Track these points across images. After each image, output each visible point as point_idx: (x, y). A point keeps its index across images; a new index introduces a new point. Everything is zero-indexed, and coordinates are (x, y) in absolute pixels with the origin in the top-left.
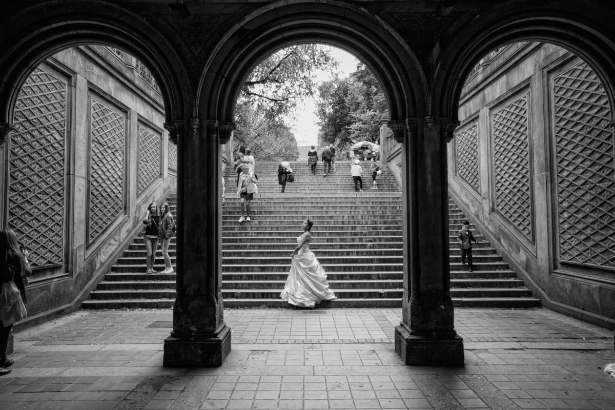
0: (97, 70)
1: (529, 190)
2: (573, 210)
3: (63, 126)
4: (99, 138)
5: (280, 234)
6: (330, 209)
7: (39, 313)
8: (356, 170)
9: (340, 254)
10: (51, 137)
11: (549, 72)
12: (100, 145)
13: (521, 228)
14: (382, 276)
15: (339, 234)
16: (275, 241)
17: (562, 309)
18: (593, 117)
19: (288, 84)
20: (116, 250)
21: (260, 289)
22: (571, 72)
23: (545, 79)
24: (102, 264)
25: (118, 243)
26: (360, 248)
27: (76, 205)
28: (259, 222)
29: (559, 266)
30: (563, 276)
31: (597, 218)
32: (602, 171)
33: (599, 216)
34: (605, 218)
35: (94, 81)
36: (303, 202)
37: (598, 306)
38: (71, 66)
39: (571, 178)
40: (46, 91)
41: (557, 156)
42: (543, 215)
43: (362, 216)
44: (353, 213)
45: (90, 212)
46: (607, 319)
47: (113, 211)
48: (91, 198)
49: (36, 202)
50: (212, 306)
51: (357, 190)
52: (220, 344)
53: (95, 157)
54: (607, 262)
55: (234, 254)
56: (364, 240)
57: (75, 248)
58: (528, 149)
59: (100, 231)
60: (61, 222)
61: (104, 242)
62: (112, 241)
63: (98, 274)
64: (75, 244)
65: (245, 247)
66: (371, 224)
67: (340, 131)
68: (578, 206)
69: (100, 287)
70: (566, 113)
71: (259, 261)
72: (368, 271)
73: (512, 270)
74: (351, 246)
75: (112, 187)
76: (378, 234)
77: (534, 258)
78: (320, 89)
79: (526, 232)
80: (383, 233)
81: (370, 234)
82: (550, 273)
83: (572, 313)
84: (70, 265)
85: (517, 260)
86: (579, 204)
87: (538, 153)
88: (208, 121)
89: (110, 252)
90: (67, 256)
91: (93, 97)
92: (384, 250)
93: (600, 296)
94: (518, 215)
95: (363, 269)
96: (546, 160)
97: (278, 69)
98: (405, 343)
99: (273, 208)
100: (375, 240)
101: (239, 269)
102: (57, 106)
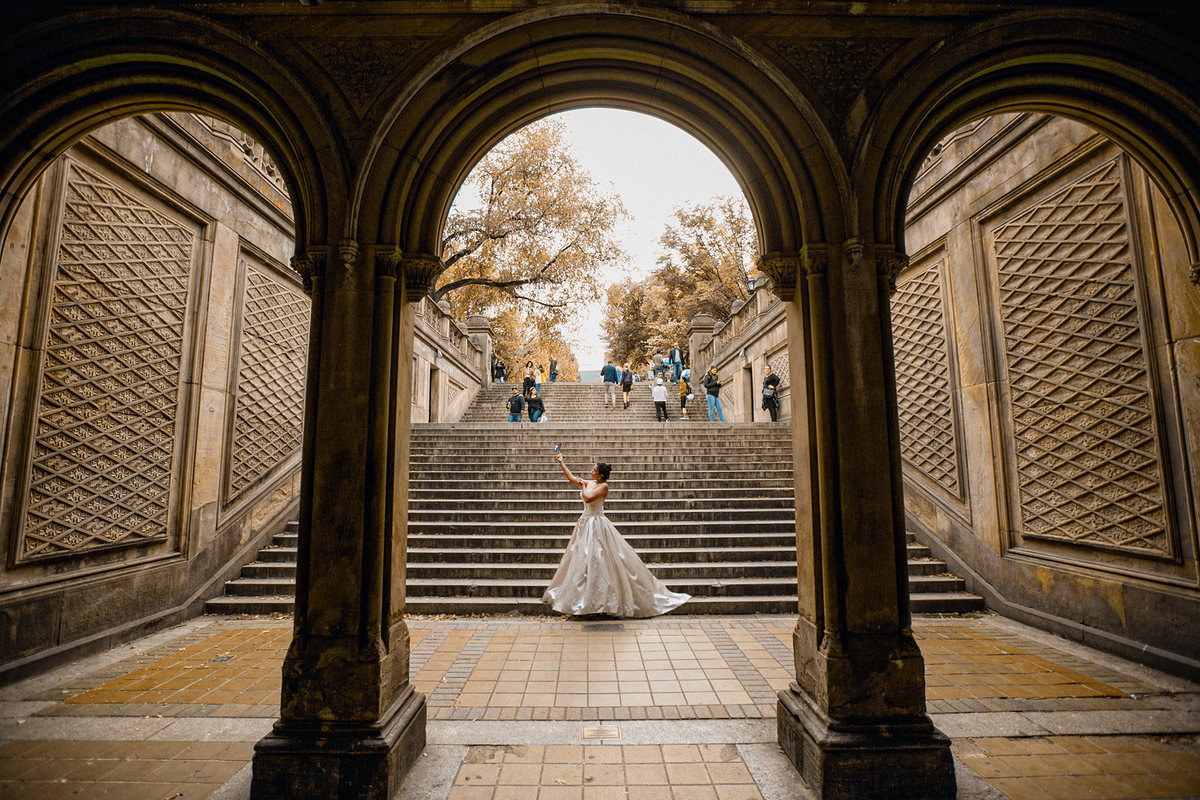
0: (259, 222)
1: (952, 413)
2: (1048, 446)
3: (183, 302)
4: (260, 329)
5: (548, 485)
6: (626, 447)
7: (102, 630)
8: (660, 393)
9: (643, 518)
10: (154, 317)
11: (982, 223)
12: (260, 341)
13: (937, 475)
14: (715, 556)
15: (640, 485)
16: (541, 495)
17: (1033, 618)
18: (1087, 283)
19: (566, 285)
20: (284, 509)
21: (512, 578)
22: (1031, 215)
23: (976, 234)
24: (253, 533)
25: (289, 498)
26: (675, 509)
27: (201, 434)
28: (517, 466)
29: (1021, 541)
30: (1032, 560)
31: (1107, 459)
32: (1115, 376)
33: (1113, 456)
34: (1127, 458)
35: (253, 238)
36: (584, 436)
37: (1120, 622)
38: (205, 207)
39: (1042, 391)
40: (148, 239)
41: (1008, 355)
42: (983, 454)
43: (675, 458)
44: (660, 452)
45: (233, 447)
46: (1145, 647)
47: (281, 447)
48: (235, 425)
49: (109, 428)
50: (371, 662)
51: (660, 420)
52: (385, 755)
53: (248, 359)
54: (1139, 540)
55: (474, 517)
56: (680, 495)
57: (194, 508)
58: (945, 348)
59: (253, 480)
60: (167, 464)
61: (259, 498)
62: (277, 496)
63: (244, 551)
64: (195, 501)
65: (492, 506)
66: (689, 469)
67: (633, 348)
68: (1060, 438)
69: (246, 573)
70: (1025, 282)
71: (513, 530)
72: (691, 546)
73: (922, 545)
74: (661, 505)
75: (282, 409)
76: (700, 485)
77: (967, 526)
78: (609, 292)
79: (948, 482)
80: (710, 484)
81: (689, 485)
82: (1003, 552)
83: (1057, 628)
84: (183, 538)
85: (930, 527)
86: (1065, 435)
87: (968, 354)
88: (380, 247)
89: (273, 513)
90: (178, 522)
91: (249, 262)
92: (712, 511)
93: (1124, 603)
94: (929, 454)
95: (682, 543)
96: (985, 362)
97: (554, 264)
98: (818, 751)
99: (539, 445)
100: (697, 495)
101: (478, 544)
102: (172, 267)
